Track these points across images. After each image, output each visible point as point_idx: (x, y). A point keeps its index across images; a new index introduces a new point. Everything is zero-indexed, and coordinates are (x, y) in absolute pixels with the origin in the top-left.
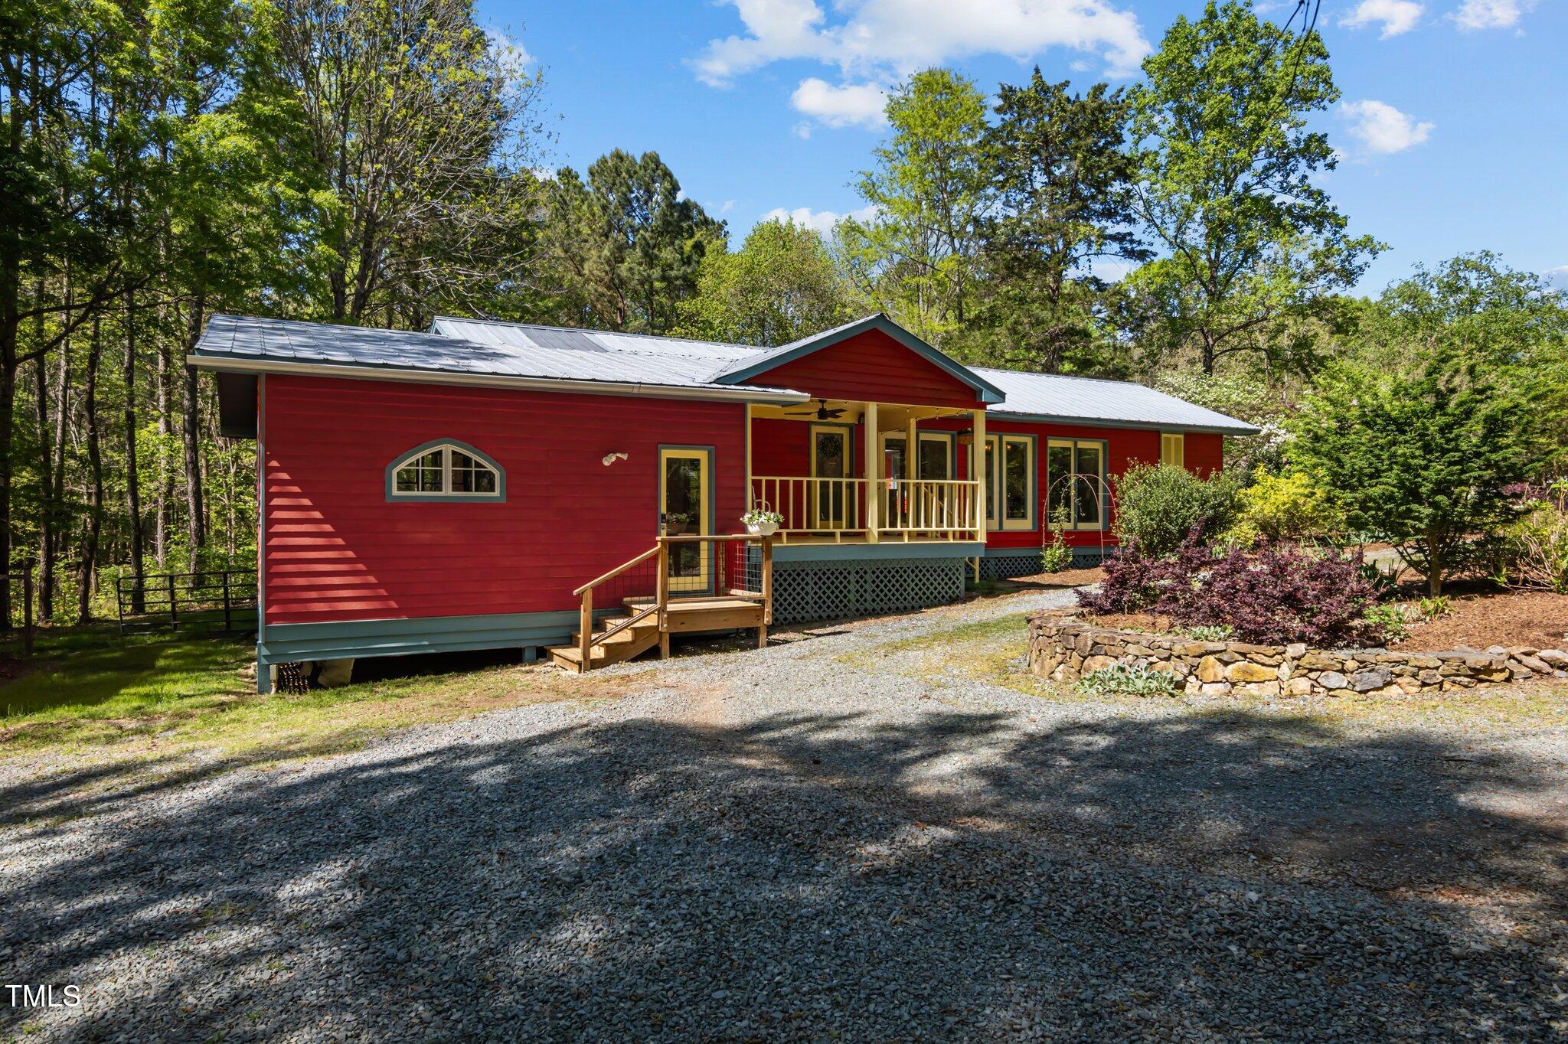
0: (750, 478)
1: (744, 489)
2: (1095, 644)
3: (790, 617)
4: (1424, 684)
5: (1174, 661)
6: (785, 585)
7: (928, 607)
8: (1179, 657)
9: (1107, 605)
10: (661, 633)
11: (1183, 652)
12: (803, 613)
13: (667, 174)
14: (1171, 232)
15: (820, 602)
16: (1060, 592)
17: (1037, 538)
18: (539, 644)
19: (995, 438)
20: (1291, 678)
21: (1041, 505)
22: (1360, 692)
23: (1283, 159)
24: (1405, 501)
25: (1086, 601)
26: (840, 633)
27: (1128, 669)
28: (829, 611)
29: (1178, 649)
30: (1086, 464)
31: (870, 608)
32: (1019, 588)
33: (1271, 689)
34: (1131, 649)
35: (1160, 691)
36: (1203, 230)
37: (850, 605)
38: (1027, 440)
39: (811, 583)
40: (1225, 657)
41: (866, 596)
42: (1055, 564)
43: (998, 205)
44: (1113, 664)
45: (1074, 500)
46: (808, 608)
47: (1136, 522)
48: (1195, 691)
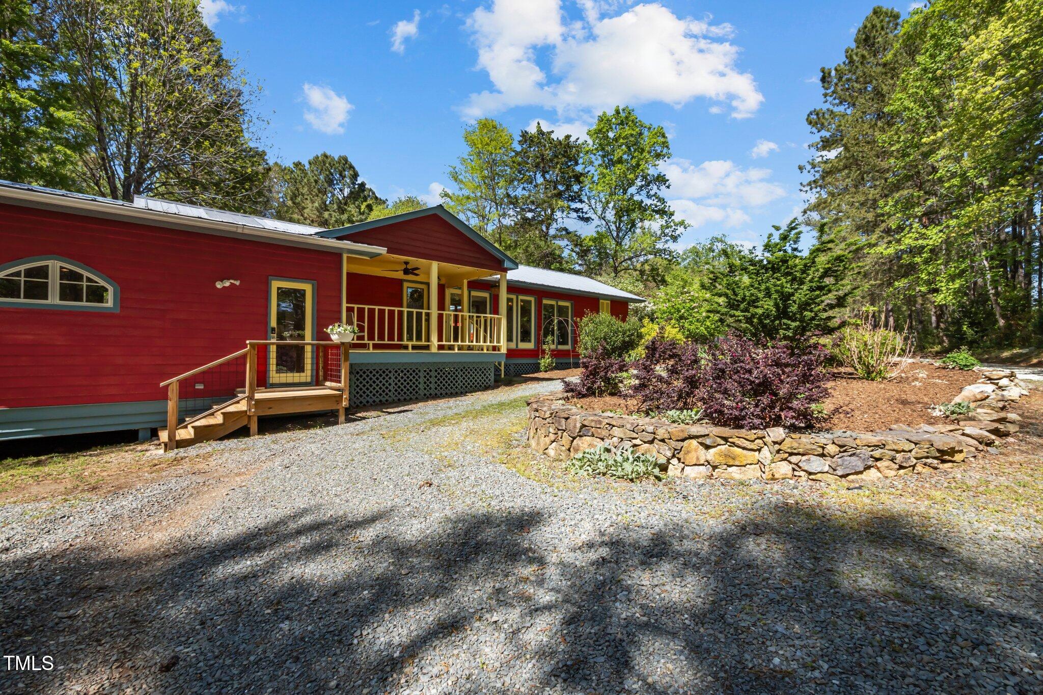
0: (345, 305)
1: (340, 312)
2: (584, 426)
3: (377, 400)
4: (901, 467)
5: (657, 444)
6: (374, 379)
7: (471, 392)
8: (663, 441)
9: (584, 391)
10: (249, 417)
11: (667, 436)
12: (387, 397)
13: (351, 167)
14: (599, 213)
15: (399, 390)
16: (549, 382)
17: (536, 353)
18: (153, 426)
19: (514, 297)
20: (773, 462)
21: (539, 335)
22: (841, 477)
23: (648, 182)
24: (777, 317)
25: (569, 388)
26: (404, 411)
27: (613, 450)
28: (405, 396)
29: (661, 433)
30: (562, 311)
31: (433, 394)
32: (526, 380)
33: (752, 473)
34: (616, 431)
35: (647, 474)
36: (614, 212)
37: (420, 392)
38: (532, 299)
39: (393, 378)
40: (708, 442)
41: (431, 385)
42: (546, 367)
43: (520, 189)
44: (600, 445)
45: (556, 332)
46: (390, 394)
47: (589, 343)
48: (678, 472)
